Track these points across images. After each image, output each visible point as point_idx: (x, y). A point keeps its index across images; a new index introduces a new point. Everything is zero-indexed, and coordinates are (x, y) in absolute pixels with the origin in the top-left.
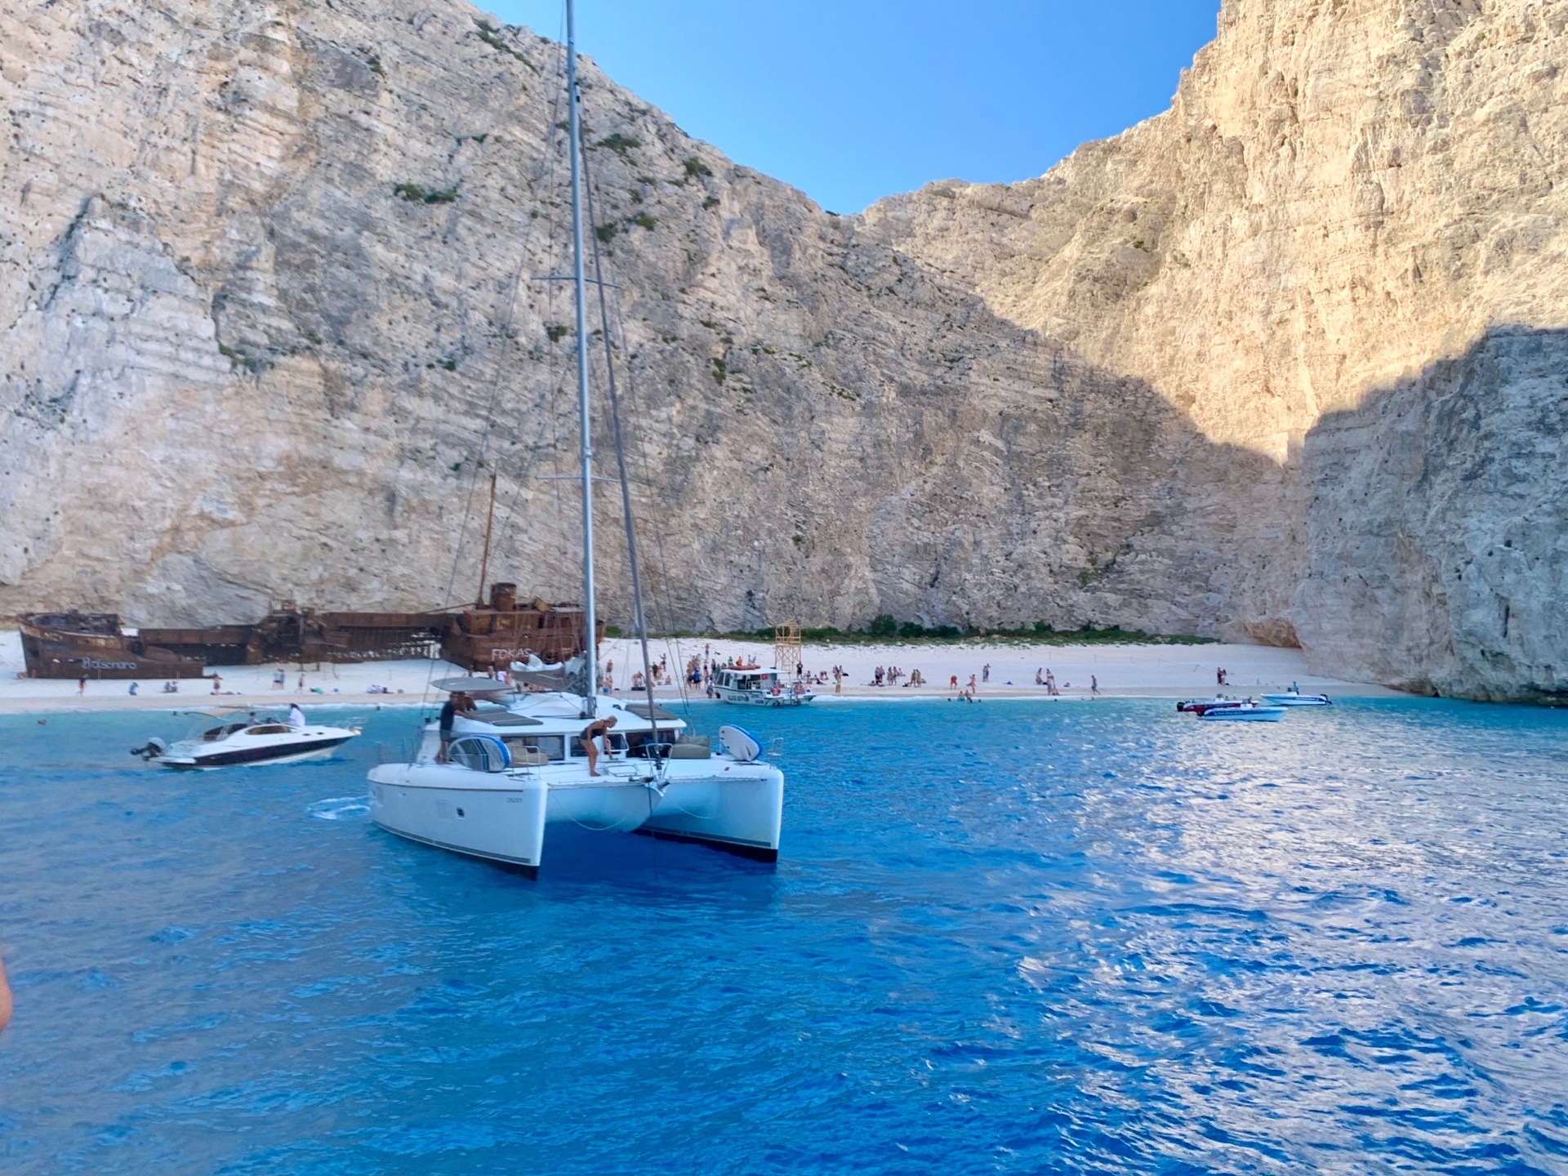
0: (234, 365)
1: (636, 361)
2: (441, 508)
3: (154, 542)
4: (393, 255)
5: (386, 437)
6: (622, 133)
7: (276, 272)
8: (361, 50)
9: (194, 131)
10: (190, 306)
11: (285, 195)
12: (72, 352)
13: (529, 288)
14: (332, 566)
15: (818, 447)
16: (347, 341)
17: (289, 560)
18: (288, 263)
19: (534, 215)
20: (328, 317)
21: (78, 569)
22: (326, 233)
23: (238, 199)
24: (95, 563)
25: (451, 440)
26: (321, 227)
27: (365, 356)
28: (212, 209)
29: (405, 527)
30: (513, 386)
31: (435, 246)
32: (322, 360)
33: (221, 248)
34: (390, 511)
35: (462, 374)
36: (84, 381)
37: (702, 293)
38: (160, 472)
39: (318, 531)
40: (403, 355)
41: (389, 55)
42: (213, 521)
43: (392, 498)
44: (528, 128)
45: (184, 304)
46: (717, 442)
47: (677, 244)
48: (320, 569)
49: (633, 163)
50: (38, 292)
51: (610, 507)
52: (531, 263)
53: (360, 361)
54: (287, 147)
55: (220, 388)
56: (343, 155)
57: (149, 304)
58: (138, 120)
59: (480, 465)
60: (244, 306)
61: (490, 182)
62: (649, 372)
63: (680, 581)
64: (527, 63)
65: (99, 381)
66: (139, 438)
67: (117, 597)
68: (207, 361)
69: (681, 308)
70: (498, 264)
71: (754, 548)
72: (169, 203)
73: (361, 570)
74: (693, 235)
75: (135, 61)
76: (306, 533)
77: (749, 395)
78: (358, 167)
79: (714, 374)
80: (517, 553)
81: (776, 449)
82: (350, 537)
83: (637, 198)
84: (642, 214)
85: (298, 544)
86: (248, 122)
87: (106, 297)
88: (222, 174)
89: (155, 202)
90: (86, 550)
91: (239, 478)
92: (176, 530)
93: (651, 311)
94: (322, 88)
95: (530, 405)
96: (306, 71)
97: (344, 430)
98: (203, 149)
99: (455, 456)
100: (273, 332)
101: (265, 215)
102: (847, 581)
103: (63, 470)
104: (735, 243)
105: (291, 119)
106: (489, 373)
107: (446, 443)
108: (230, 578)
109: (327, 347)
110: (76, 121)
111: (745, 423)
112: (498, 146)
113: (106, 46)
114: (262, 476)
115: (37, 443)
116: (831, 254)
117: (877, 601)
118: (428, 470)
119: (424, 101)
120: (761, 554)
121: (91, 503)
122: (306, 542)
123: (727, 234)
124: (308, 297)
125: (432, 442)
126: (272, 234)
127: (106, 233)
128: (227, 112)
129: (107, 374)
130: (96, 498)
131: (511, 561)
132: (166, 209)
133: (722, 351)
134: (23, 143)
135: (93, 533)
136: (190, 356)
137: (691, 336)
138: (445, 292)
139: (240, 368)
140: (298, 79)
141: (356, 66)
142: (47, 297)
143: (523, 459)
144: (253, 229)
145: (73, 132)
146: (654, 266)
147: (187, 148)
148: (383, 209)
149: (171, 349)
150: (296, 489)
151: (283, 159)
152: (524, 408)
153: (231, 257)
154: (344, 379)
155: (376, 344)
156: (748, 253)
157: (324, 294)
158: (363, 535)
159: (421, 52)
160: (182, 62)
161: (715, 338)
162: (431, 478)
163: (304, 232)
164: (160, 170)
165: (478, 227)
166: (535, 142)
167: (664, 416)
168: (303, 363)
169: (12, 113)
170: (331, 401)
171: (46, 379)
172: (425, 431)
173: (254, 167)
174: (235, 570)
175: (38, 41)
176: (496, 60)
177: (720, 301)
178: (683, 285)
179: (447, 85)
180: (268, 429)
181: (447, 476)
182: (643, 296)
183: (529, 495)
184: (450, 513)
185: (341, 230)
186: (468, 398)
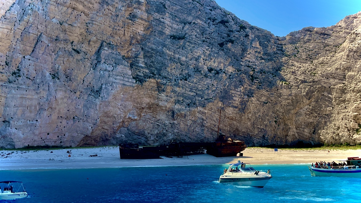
0: (136, 82)
1: (231, 77)
2: (185, 115)
3: (118, 125)
4: (171, 53)
5: (172, 98)
6: (224, 19)
7: (144, 58)
8: (161, 3)
9: (124, 25)
10: (126, 67)
11: (145, 40)
12: (100, 79)
13: (203, 59)
14: (160, 130)
15: (280, 97)
16: (161, 74)
17: (150, 129)
18: (146, 56)
19: (204, 41)
20: (156, 69)
21: (102, 132)
22: (155, 48)
23: (134, 41)
24: (105, 130)
25: (187, 98)
26: (154, 47)
27: (166, 78)
28: (129, 44)
29: (177, 120)
30: (201, 84)
31: (180, 50)
32: (156, 79)
33: (131, 53)
34: (173, 116)
35: (189, 82)
36: (104, 86)
37: (246, 58)
38: (120, 108)
39: (156, 121)
40: (174, 77)
41: (168, 3)
42: (132, 119)
43: (173, 113)
44: (201, 20)
45: (125, 67)
46: (253, 97)
47: (239, 46)
48: (157, 131)
49: (227, 27)
50: (93, 65)
51: (226, 114)
52: (204, 53)
53: (165, 79)
54: (145, 28)
55: (134, 87)
56: (158, 29)
57: (117, 67)
58: (112, 23)
59: (194, 104)
60: (137, 67)
61: (193, 34)
62: (235, 79)
63: (245, 133)
64: (200, 4)
65: (107, 86)
66: (116, 99)
67: (110, 139)
68: (130, 80)
69: (241, 63)
70: (196, 54)
71: (264, 124)
72: (119, 43)
73: (167, 131)
74: (243, 44)
75: (111, 9)
76: (153, 122)
77: (260, 84)
78: (161, 32)
79: (251, 79)
80: (204, 126)
81: (268, 98)
82: (164, 123)
83: (229, 36)
84: (230, 40)
85: (152, 124)
86: (136, 22)
87: (108, 66)
88: (131, 35)
89: (116, 42)
90: (104, 127)
91: (138, 109)
92: (123, 122)
93: (234, 64)
94: (152, 13)
95: (205, 88)
96: (149, 9)
97: (162, 96)
98: (126, 29)
99: (188, 101)
100: (144, 73)
101: (141, 45)
102: (290, 132)
103: (100, 108)
104: (254, 46)
105: (146, 21)
106: (195, 81)
107: (185, 99)
108: (136, 133)
109: (157, 76)
110: (99, 24)
111: (260, 91)
112: (194, 25)
113: (105, 6)
114: (143, 108)
115: (94, 102)
116: (278, 47)
117: (298, 138)
118: (182, 106)
119: (176, 15)
120: (266, 126)
121: (105, 115)
122: (153, 124)
123: (251, 43)
124: (151, 64)
125: (183, 98)
126: (142, 49)
127: (107, 51)
128: (131, 20)
129: (108, 84)
130: (106, 114)
131: (202, 128)
132: (118, 44)
133: (252, 73)
134: (89, 30)
135: (105, 123)
136: (127, 80)
137: (244, 70)
138: (183, 61)
139: (138, 82)
140: (147, 11)
141: (160, 8)
142: (94, 66)
143: (204, 102)
144: (138, 48)
145: (99, 27)
146: (234, 52)
147: (123, 29)
148: (168, 41)
149: (122, 78)
150: (150, 111)
151: (144, 31)
152: (203, 89)
153: (133, 55)
154: (162, 84)
155: (168, 75)
156: (257, 48)
157: (155, 63)
158: (167, 122)
159: (175, 3)
160: (121, 9)
161: (251, 70)
162: (182, 108)
163: (150, 48)
164: (117, 35)
165: (191, 45)
166: (203, 23)
167: (239, 90)
168: (152, 80)
169: (86, 23)
170: (158, 89)
171: (95, 86)
172: (180, 96)
173: (138, 33)
174: (137, 131)
175: (91, 6)
176: (193, 4)
177: (251, 61)
178: (242, 57)
179: (181, 11)
180: (144, 96)
181: (186, 107)
182: (232, 60)
183: (206, 111)
184: (187, 116)
185: (159, 47)
186: (190, 87)
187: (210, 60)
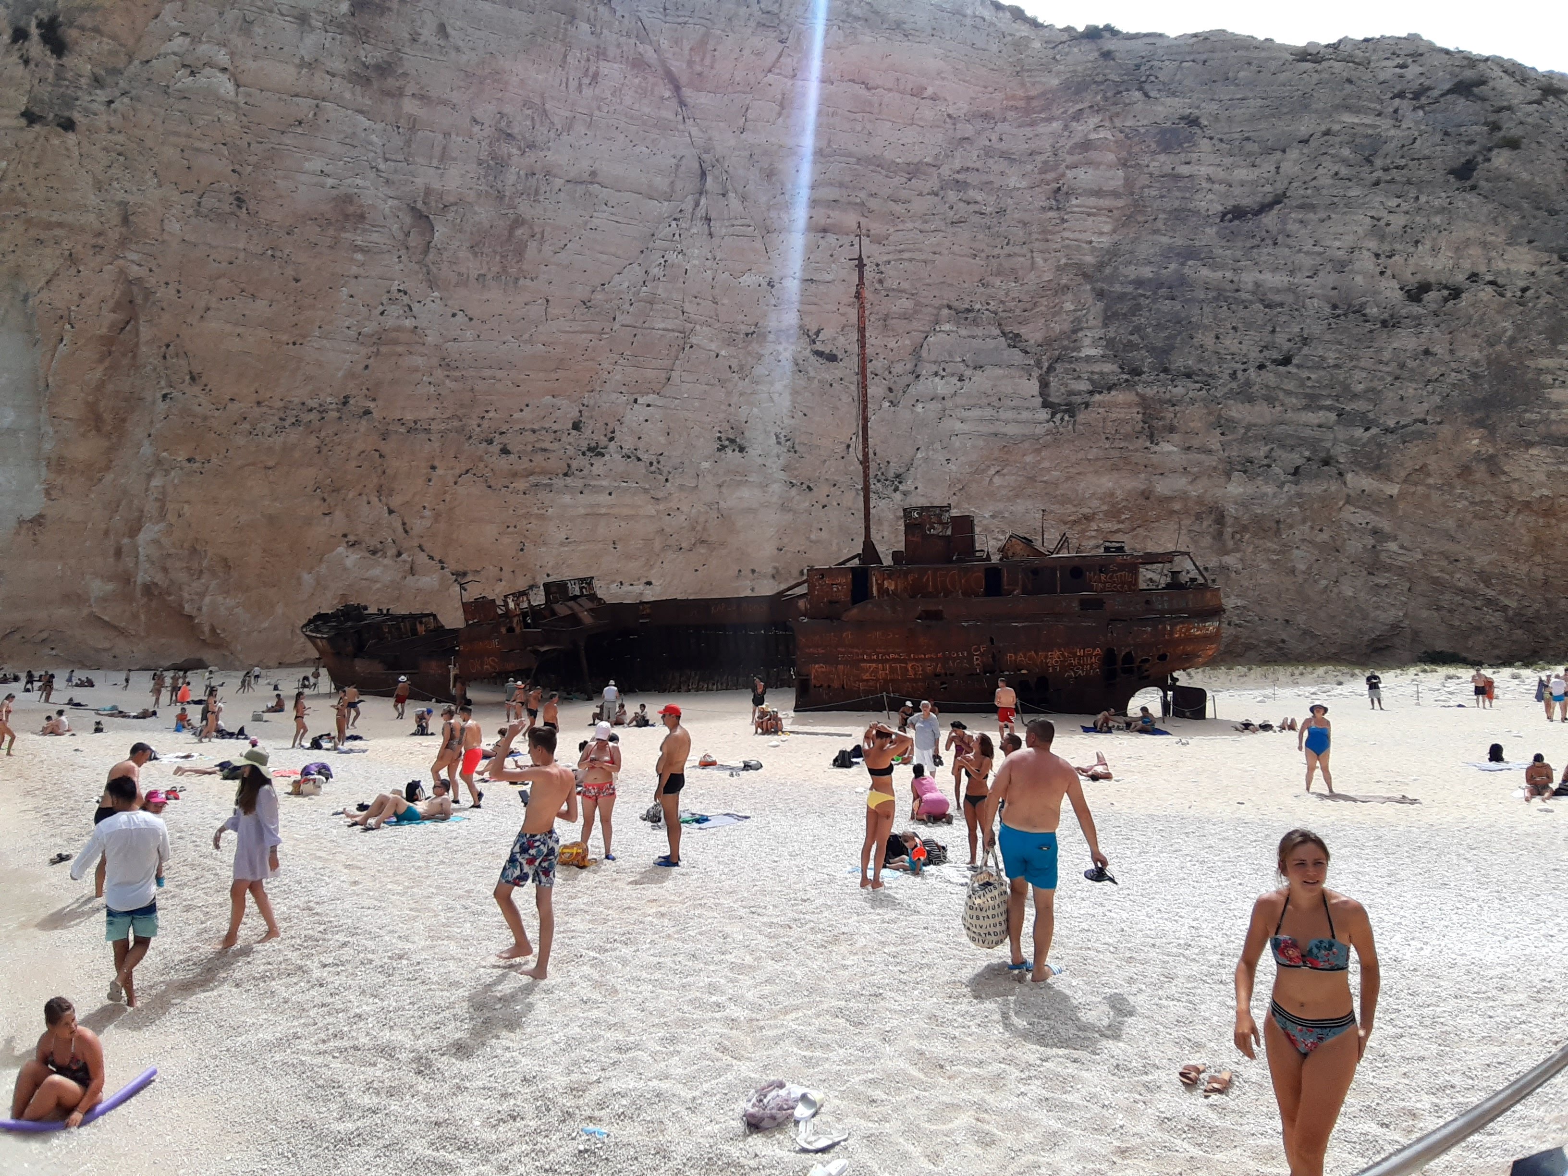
0: (1053, 415)
2: (1278, 522)
4: (1219, 274)
5: (1210, 452)
6: (1465, 80)
7: (1105, 325)
8: (1181, 118)
9: (1032, 235)
10: (1013, 372)
11: (1115, 259)
12: (914, 433)
13: (1377, 256)
16: (1173, 367)
18: (1115, 315)
19: (1377, 183)
22: (1151, 275)
23: (1072, 276)
25: (1289, 442)
26: (1147, 272)
27: (1188, 376)
29: (1237, 550)
30: (1362, 363)
31: (1265, 251)
32: (1141, 389)
33: (1059, 322)
34: (1220, 535)
35: (1298, 366)
36: (920, 455)
40: (1231, 364)
41: (1207, 111)
43: (1220, 519)
45: (1009, 372)
49: (1483, 99)
50: (894, 392)
52: (1377, 229)
53: (1182, 382)
54: (1117, 220)
55: (1037, 438)
56: (1168, 206)
57: (976, 378)
58: (984, 242)
59: (1326, 462)
60: (1072, 363)
65: (931, 453)
68: (1026, 415)
70: (1337, 244)
72: (1014, 299)
78: (1182, 210)
80: (1386, 568)
84: (1503, 139)
86: (1076, 209)
87: (942, 382)
88: (1058, 260)
89: (1001, 301)
91: (1065, 523)
93: (1536, 231)
94: (1145, 160)
95: (1389, 379)
96: (1130, 153)
97: (1164, 453)
98: (1039, 246)
99: (1296, 458)
100: (1096, 377)
101: (1097, 281)
105: (1115, 194)
106: (1331, 357)
107: (1282, 446)
109: (1148, 377)
110: (930, 257)
112: (1327, 138)
113: (953, 195)
118: (1259, 481)
119: (1246, 134)
124: (1135, 338)
125: (1268, 448)
126: (1100, 294)
127: (949, 333)
128: (1058, 209)
129: (938, 445)
131: (1375, 579)
136: (1010, 415)
138: (1278, 291)
140: (1123, 162)
141: (1176, 131)
143: (1380, 446)
144: (1085, 296)
145: (929, 267)
146: (1529, 184)
147: (1026, 250)
148: (1209, 236)
149: (994, 413)
150: (1121, 526)
151: (1114, 231)
152: (1379, 385)
153: (1067, 327)
154: (1162, 402)
155: (1201, 361)
159: (1238, 96)
162: (1264, 489)
163: (1130, 283)
164: (1005, 275)
165: (1310, 216)
166: (1369, 120)
168: (1119, 396)
169: (878, 264)
170: (1150, 427)
171: (895, 459)
172: (1256, 438)
173: (1086, 245)
179: (1266, 110)
180: (1088, 469)
181: (1283, 483)
182: (1523, 217)
183: (1393, 489)
184: (1291, 527)
185: (1166, 268)
186: (1308, 391)
187: (1412, 249)
